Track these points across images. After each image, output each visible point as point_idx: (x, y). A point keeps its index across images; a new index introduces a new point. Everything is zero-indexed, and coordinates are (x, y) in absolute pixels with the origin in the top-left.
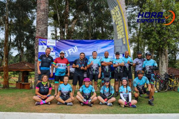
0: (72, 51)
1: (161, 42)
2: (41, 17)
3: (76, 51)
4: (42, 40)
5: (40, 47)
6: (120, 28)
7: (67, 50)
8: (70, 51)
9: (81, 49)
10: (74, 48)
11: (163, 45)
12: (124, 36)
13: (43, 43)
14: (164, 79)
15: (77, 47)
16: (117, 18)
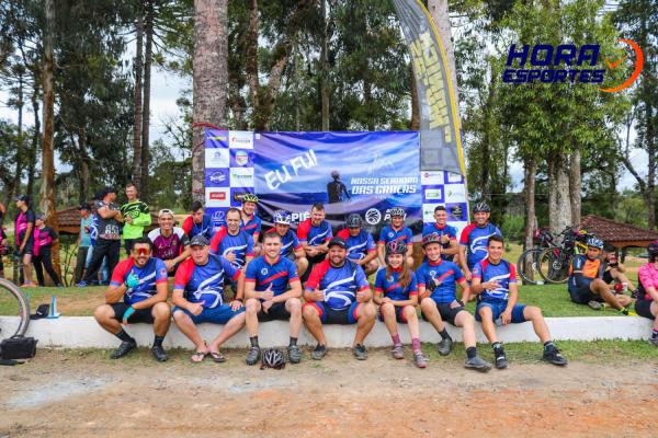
0: (300, 163)
1: (553, 133)
2: (209, 66)
3: (311, 164)
4: (214, 132)
5: (210, 153)
6: (437, 96)
7: (286, 163)
8: (296, 163)
9: (326, 157)
10: (307, 154)
11: (560, 143)
12: (447, 120)
13: (219, 140)
14: (563, 246)
15: (317, 152)
16: (427, 68)
